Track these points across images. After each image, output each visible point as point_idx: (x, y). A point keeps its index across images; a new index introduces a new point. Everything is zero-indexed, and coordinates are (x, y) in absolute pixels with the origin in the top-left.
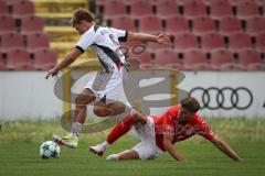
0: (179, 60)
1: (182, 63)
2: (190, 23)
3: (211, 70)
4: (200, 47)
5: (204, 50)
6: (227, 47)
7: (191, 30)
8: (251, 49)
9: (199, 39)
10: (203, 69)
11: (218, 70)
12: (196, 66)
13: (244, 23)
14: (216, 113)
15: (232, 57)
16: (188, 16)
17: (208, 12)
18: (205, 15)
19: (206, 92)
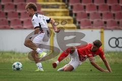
1: (106, 26)
2: (110, 7)
4: (114, 19)
9: (114, 15)
10: (116, 29)
16: (109, 4)
17: (119, 2)
18: (117, 4)
19: (117, 39)
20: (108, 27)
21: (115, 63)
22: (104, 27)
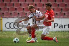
0: (3, 15)
1: (3, 16)
2: (6, 4)
3: (12, 17)
4: (8, 11)
5: (10, 12)
6: (16, 11)
7: (6, 6)
8: (23, 12)
9: (8, 9)
10: (9, 17)
11: (14, 18)
12: (7, 16)
13: (21, 4)
14: (13, 30)
15: (18, 14)
16: (5, 2)
17: (11, 1)
18: (10, 2)
19: (10, 24)
20: (5, 16)
21: (9, 38)
22: (2, 16)
